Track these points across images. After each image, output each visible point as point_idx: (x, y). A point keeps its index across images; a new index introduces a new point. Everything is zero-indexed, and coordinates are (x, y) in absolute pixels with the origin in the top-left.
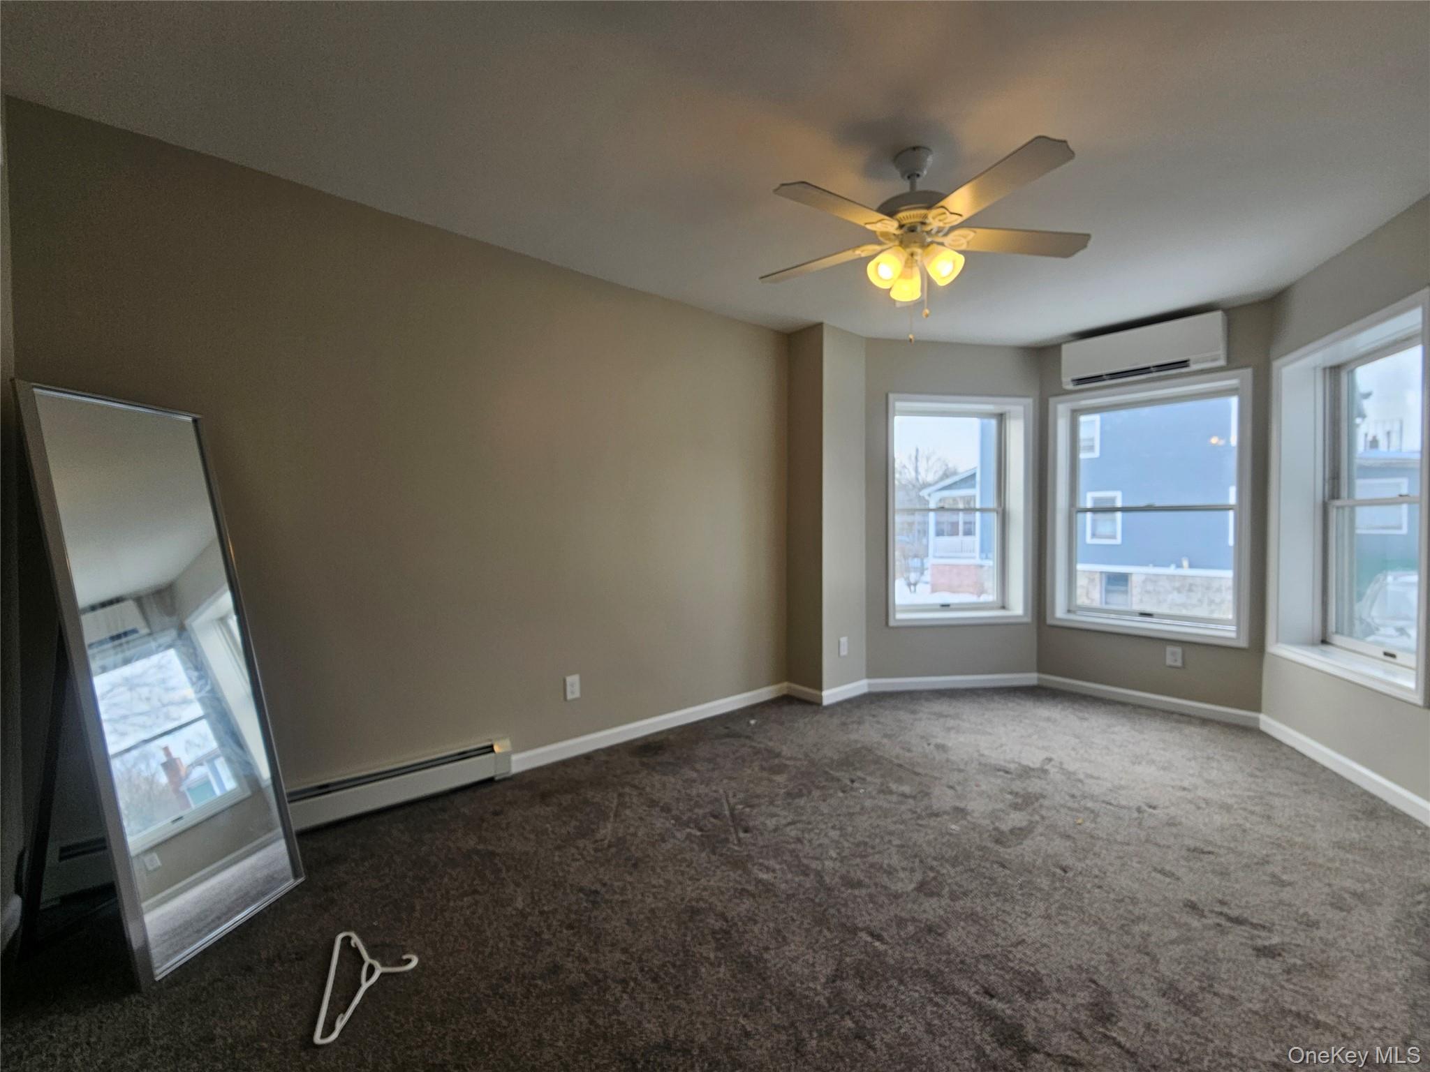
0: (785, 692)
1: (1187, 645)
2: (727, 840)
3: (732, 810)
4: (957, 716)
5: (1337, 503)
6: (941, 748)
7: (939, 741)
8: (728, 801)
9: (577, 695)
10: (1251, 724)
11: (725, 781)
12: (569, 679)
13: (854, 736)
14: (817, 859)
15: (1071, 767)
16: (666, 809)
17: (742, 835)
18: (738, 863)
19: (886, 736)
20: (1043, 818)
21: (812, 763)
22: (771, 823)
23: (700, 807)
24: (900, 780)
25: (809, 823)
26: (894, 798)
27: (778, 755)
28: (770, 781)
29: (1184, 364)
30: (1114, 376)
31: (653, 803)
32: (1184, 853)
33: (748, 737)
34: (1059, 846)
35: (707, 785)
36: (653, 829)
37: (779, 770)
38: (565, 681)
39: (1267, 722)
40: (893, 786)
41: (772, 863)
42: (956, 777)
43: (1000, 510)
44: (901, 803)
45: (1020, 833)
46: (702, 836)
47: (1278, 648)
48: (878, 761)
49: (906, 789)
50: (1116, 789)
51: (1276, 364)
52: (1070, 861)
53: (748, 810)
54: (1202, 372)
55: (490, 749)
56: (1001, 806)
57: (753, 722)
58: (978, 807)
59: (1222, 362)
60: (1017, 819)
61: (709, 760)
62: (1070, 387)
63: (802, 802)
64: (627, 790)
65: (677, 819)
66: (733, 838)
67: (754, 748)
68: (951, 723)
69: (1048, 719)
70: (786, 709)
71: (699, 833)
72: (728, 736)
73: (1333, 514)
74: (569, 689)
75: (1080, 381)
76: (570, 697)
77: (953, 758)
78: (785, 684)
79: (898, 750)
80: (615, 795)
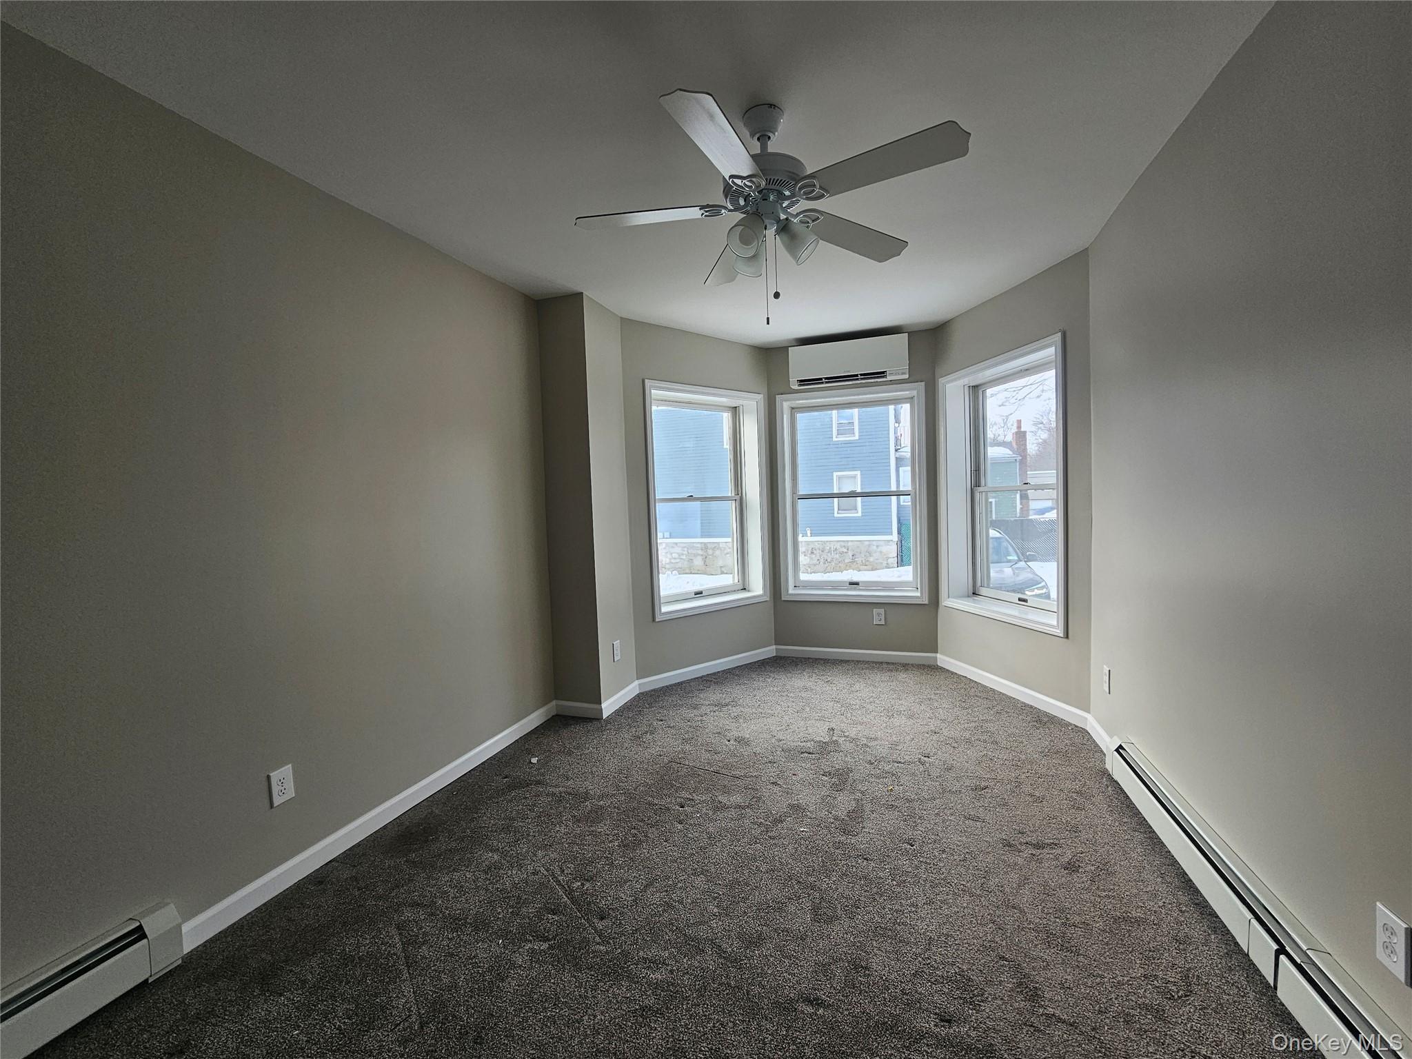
0: (554, 713)
1: (889, 606)
2: (586, 942)
3: (570, 892)
4: (734, 703)
5: (981, 489)
6: (740, 741)
7: (736, 734)
8: (558, 882)
9: (291, 793)
10: (932, 663)
11: (540, 853)
12: (275, 776)
13: (654, 750)
14: (701, 923)
15: (852, 733)
16: (481, 925)
17: (600, 925)
18: (615, 970)
19: (685, 741)
20: (862, 793)
21: (630, 796)
22: (625, 894)
23: (527, 902)
24: (726, 791)
25: (668, 878)
26: (733, 813)
27: (586, 796)
28: (594, 834)
29: (882, 374)
30: (831, 379)
31: (456, 923)
32: (972, 794)
33: (538, 783)
34: (891, 820)
35: (520, 866)
36: (475, 965)
37: (596, 816)
38: (269, 777)
39: (943, 660)
40: (723, 799)
41: (653, 952)
42: (772, 771)
43: (738, 497)
44: (742, 817)
45: (856, 814)
46: (551, 947)
47: (947, 602)
48: (693, 772)
49: (737, 799)
50: (894, 745)
51: (941, 381)
52: (910, 834)
53: (587, 885)
54: (892, 382)
55: (139, 934)
56: (825, 792)
57: (534, 760)
58: (808, 798)
59: (906, 376)
60: (844, 802)
61: (506, 829)
62: (796, 387)
63: (644, 851)
64: (408, 914)
65: (505, 934)
66: (590, 934)
67: (554, 794)
68: (735, 711)
69: (806, 689)
70: (565, 733)
71: (545, 946)
72: (511, 787)
73: (977, 496)
74: (275, 789)
75: (802, 382)
76: (277, 801)
77: (758, 750)
78: (554, 703)
79: (705, 756)
80: (394, 931)
